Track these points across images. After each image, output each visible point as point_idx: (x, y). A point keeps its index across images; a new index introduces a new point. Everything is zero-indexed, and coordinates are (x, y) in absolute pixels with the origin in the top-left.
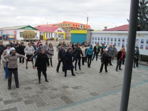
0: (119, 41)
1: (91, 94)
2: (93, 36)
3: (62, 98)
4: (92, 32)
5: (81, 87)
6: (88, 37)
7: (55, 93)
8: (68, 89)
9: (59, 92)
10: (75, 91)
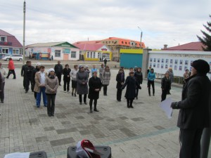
0: (186, 63)
1: (156, 127)
2: (151, 57)
3: (121, 130)
4: (150, 52)
5: (142, 118)
6: (144, 58)
7: (112, 123)
8: (126, 121)
9: (116, 123)
10: (136, 123)
